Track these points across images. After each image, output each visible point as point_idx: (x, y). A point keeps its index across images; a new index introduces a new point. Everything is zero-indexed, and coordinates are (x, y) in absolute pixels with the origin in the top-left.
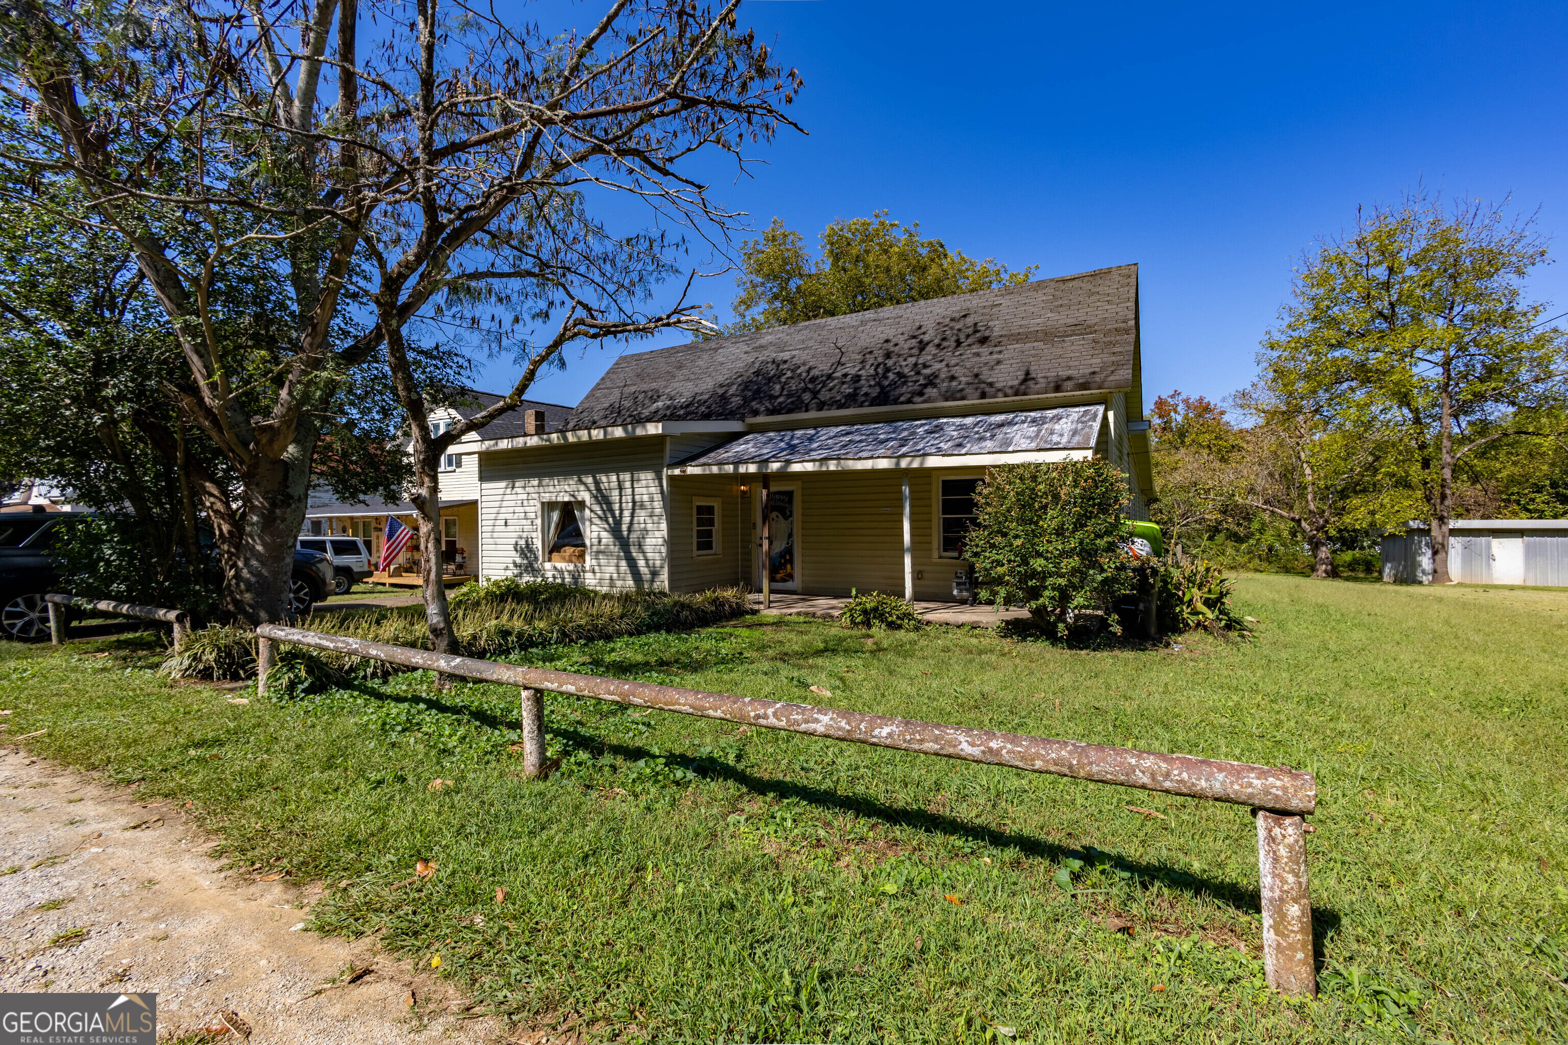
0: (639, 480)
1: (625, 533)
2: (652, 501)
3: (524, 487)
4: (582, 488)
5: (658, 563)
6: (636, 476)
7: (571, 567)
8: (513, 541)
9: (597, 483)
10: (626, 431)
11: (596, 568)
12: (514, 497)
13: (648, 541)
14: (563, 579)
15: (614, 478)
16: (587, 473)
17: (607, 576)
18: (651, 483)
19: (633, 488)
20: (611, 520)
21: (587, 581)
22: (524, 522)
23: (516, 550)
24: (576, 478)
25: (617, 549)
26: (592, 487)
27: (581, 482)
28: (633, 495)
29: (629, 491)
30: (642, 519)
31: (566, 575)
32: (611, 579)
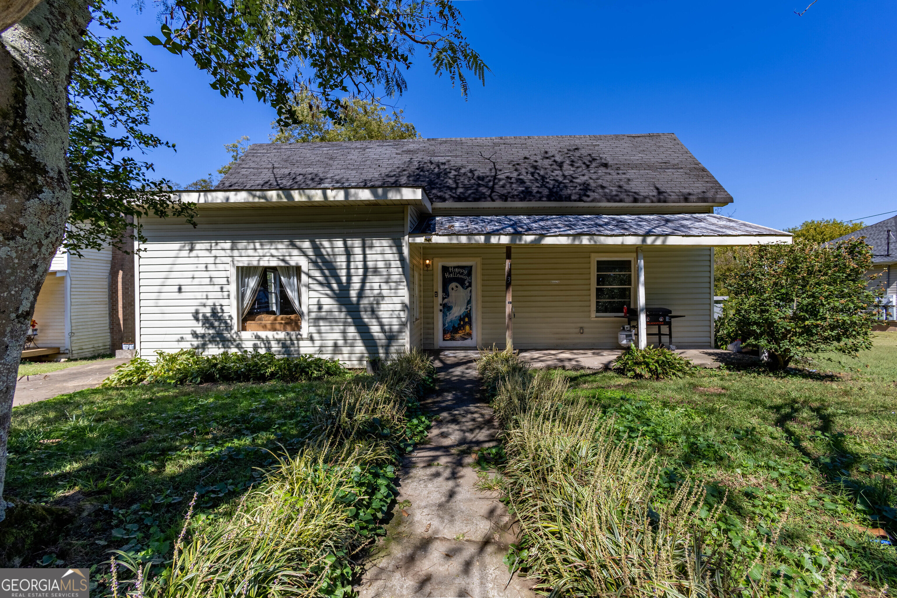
0: (371, 247)
1: (354, 300)
2: (388, 267)
3: (210, 250)
4: (295, 252)
5: (396, 328)
6: (368, 242)
7: (281, 335)
8: (193, 310)
9: (317, 249)
10: (375, 194)
11: (316, 336)
12: (195, 260)
13: (383, 307)
14: (269, 348)
15: (339, 243)
16: (302, 237)
17: (331, 343)
18: (388, 250)
19: (364, 254)
20: (335, 286)
21: (303, 351)
22: (210, 288)
23: (197, 320)
24: (286, 242)
25: (343, 315)
26: (310, 252)
27: (294, 246)
28: (365, 261)
29: (360, 257)
30: (376, 286)
31: (273, 344)
32: (336, 346)
